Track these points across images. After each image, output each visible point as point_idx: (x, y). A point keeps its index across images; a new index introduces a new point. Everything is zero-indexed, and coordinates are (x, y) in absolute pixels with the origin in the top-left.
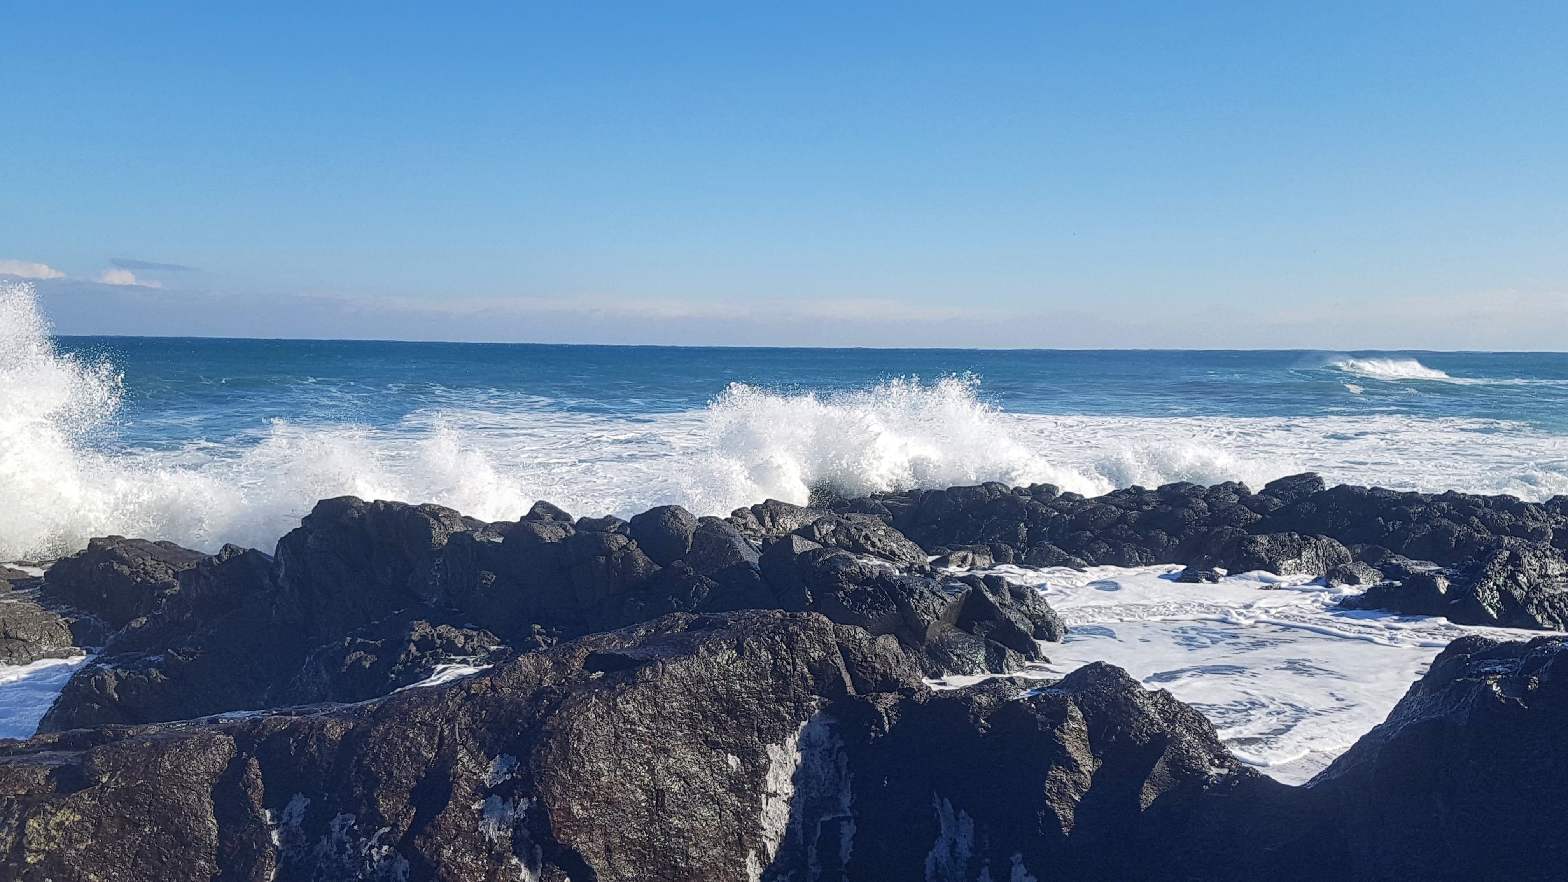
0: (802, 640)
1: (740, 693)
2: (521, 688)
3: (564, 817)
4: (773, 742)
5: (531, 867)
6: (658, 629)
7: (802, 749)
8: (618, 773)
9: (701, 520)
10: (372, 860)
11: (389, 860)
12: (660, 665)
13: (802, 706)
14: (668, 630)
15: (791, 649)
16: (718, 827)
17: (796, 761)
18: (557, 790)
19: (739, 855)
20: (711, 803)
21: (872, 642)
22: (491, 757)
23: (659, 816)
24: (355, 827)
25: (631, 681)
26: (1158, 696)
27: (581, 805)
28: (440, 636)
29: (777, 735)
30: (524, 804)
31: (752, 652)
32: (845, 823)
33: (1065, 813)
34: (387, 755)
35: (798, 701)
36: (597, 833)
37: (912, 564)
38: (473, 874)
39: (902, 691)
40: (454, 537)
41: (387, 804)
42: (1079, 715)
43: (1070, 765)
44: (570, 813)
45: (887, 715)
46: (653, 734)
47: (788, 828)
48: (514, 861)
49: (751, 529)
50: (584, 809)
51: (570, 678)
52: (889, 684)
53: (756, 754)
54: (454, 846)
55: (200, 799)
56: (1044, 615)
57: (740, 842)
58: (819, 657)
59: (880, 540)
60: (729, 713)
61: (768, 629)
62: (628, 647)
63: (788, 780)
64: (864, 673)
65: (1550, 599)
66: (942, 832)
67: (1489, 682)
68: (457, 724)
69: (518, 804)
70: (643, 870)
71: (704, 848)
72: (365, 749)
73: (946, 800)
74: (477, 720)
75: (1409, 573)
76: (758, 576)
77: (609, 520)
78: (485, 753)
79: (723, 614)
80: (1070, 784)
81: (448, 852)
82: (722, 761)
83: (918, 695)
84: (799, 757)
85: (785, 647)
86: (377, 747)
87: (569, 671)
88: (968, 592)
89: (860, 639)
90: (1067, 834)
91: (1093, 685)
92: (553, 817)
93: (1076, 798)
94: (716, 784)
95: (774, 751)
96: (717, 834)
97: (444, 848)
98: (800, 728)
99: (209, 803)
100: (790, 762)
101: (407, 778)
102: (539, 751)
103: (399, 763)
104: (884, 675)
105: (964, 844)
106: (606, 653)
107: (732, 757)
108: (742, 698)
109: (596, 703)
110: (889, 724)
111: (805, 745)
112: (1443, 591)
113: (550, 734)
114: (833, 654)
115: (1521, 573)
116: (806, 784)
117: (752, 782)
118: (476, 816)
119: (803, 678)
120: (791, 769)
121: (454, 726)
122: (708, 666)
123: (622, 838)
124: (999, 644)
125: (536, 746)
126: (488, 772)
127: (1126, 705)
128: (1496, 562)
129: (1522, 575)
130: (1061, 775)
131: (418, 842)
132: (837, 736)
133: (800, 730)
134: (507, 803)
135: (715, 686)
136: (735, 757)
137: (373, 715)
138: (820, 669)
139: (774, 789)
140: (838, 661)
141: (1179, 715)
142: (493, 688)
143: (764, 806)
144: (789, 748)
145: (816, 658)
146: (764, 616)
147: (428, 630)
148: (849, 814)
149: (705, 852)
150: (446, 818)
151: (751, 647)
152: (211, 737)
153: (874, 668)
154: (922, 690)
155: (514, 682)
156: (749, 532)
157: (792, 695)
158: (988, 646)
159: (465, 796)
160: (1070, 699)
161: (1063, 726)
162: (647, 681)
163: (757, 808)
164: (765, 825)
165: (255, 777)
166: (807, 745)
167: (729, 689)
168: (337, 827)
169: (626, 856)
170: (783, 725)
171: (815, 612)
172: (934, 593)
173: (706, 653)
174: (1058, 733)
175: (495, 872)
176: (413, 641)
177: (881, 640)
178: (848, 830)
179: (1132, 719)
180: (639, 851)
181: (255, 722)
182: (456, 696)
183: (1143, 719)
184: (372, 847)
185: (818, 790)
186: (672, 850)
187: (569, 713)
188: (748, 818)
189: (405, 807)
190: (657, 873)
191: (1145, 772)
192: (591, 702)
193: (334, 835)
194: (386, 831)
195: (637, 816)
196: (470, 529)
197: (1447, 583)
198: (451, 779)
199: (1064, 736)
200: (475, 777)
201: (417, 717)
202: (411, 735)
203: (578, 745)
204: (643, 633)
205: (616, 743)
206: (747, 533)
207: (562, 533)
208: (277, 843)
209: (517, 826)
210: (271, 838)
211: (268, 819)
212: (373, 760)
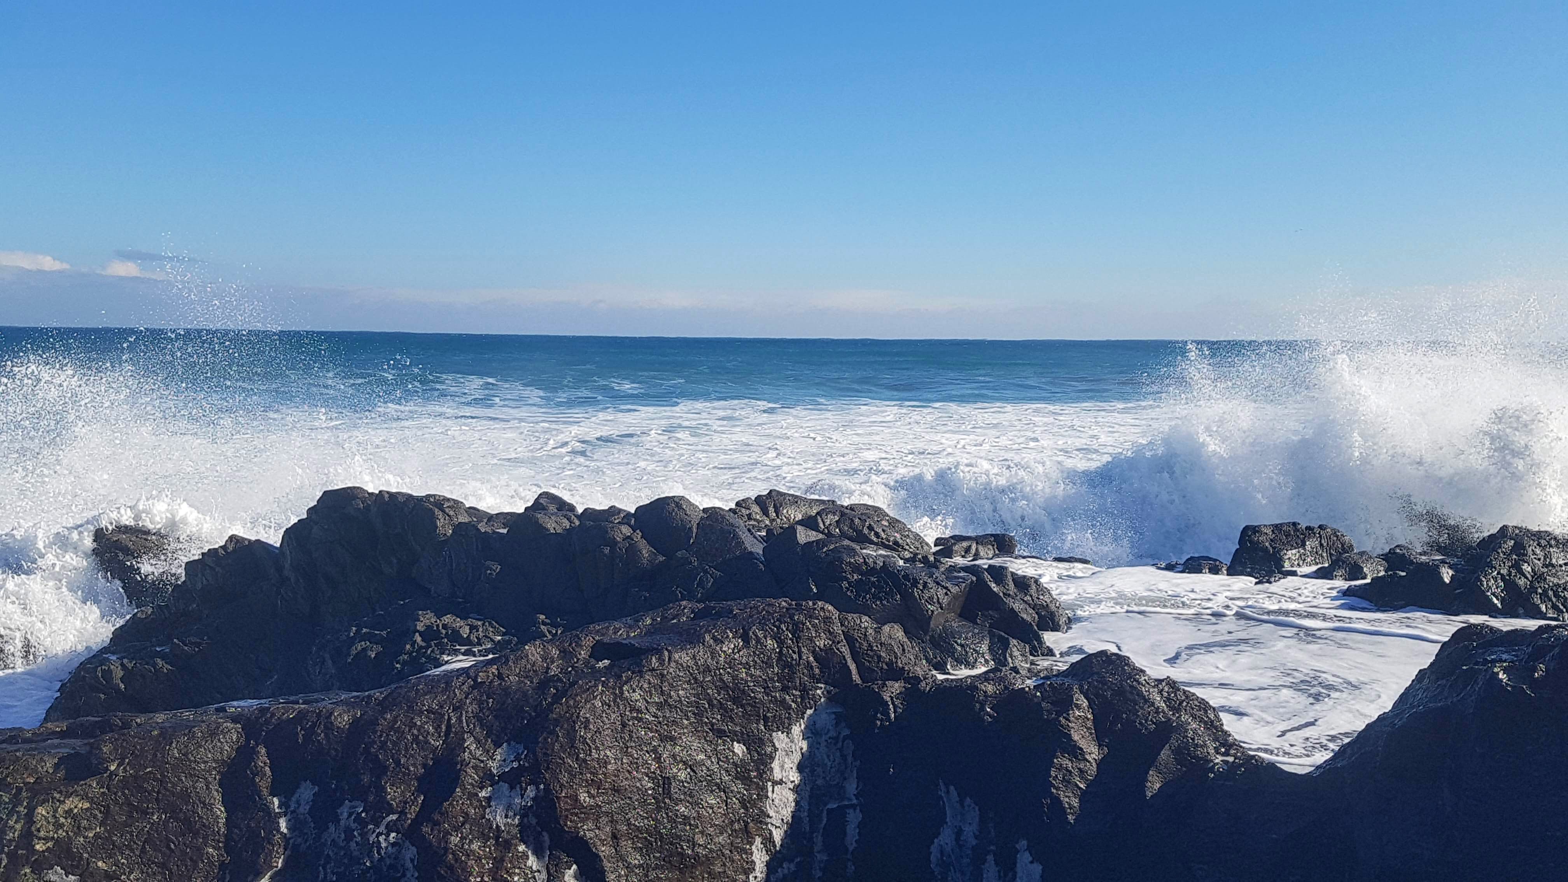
0: (808, 628)
1: (746, 681)
2: (527, 677)
3: (571, 805)
4: (779, 730)
5: (538, 854)
6: (664, 618)
7: (808, 738)
8: (624, 761)
9: (705, 510)
10: (379, 848)
11: (397, 848)
12: (666, 653)
13: (808, 694)
14: (673, 619)
15: (797, 638)
16: (724, 815)
17: (802, 749)
18: (564, 778)
19: (745, 842)
20: (717, 791)
21: (878, 631)
22: (497, 745)
23: (665, 803)
24: (363, 815)
25: (637, 669)
26: (1164, 684)
27: (588, 792)
28: (445, 626)
29: (783, 723)
30: (531, 792)
31: (758, 640)
32: (851, 811)
33: (1071, 800)
34: (395, 744)
35: (804, 690)
36: (604, 820)
37: (916, 555)
38: (481, 861)
39: (907, 680)
40: (459, 528)
41: (395, 792)
42: (1085, 703)
43: (1076, 753)
44: (576, 800)
45: (893, 703)
46: (660, 723)
47: (794, 816)
48: (522, 848)
49: (755, 520)
50: (591, 796)
51: (576, 667)
52: (895, 673)
53: (761, 742)
54: (462, 833)
55: (208, 788)
56: (1047, 605)
57: (746, 830)
58: (824, 645)
59: (884, 531)
60: (735, 700)
61: (774, 619)
62: (634, 636)
63: (794, 769)
64: (869, 662)
65: (1555, 588)
66: (948, 820)
67: (1496, 670)
68: (464, 713)
69: (525, 791)
70: (649, 857)
71: (710, 835)
72: (372, 737)
73: (952, 788)
74: (484, 708)
75: (1413, 563)
76: (762, 566)
77: (613, 511)
78: (492, 741)
79: (729, 603)
80: (1076, 772)
81: (455, 839)
82: (729, 749)
83: (923, 684)
84: (804, 745)
85: (791, 636)
86: (385, 735)
87: (575, 660)
88: (972, 582)
89: (866, 628)
90: (1072, 821)
91: (1098, 673)
92: (559, 804)
93: (1082, 786)
94: (722, 772)
95: (780, 739)
96: (724, 822)
97: (452, 835)
98: (806, 716)
99: (217, 791)
100: (796, 750)
101: (414, 765)
102: (545, 739)
103: (407, 750)
104: (890, 664)
105: (970, 830)
106: (612, 642)
107: (738, 745)
108: (748, 686)
109: (603, 691)
110: (895, 712)
111: (811, 733)
112: (1447, 580)
113: (556, 722)
114: (839, 642)
115: (1525, 562)
116: (813, 771)
117: (758, 770)
118: (484, 803)
119: (809, 666)
120: (797, 757)
121: (461, 713)
122: (714, 654)
123: (629, 825)
124: (1003, 634)
125: (542, 733)
126: (495, 759)
127: (1132, 693)
128: (1500, 551)
129: (1526, 564)
130: (1066, 763)
131: (426, 829)
132: (843, 724)
133: (806, 719)
134: (514, 790)
135: (721, 674)
136: (741, 745)
137: (380, 703)
138: (826, 658)
139: (780, 777)
140: (843, 649)
141: (1185, 704)
142: (500, 676)
143: (770, 794)
144: (795, 736)
145: (822, 646)
146: (769, 605)
147: (433, 620)
148: (855, 801)
149: (711, 839)
150: (453, 805)
151: (756, 636)
152: (219, 725)
153: (879, 657)
154: (927, 679)
155: (520, 670)
156: (752, 522)
157: (798, 684)
158: (992, 636)
159: (472, 784)
160: (1076, 688)
161: (1068, 715)
162: (653, 670)
163: (763, 796)
164: (772, 813)
165: (262, 765)
166: (812, 733)
167: (735, 678)
168: (345, 815)
169: (633, 844)
170: (789, 714)
171: (820, 600)
172: (938, 583)
173: (712, 641)
174: (1063, 721)
175: (502, 860)
176: (418, 631)
177: (886, 628)
178: (854, 818)
179: (1137, 707)
180: (646, 838)
181: (263, 711)
182: (463, 684)
183: (1149, 707)
184: (380, 834)
185: (824, 778)
186: (680, 837)
187: (575, 701)
188: (754, 805)
189: (413, 794)
190: (664, 860)
191: (1151, 761)
192: (598, 690)
193: (342, 823)
194: (394, 818)
195: (644, 803)
196: (475, 519)
197: (1451, 572)
198: (459, 767)
199: (1070, 724)
200: (482, 765)
201: (424, 705)
202: (419, 723)
203: (585, 733)
204: (649, 622)
205: (622, 731)
206: (751, 523)
207: (566, 524)
208: (285, 831)
209: (524, 813)
210: (278, 826)
211: (276, 807)
212: (381, 748)
